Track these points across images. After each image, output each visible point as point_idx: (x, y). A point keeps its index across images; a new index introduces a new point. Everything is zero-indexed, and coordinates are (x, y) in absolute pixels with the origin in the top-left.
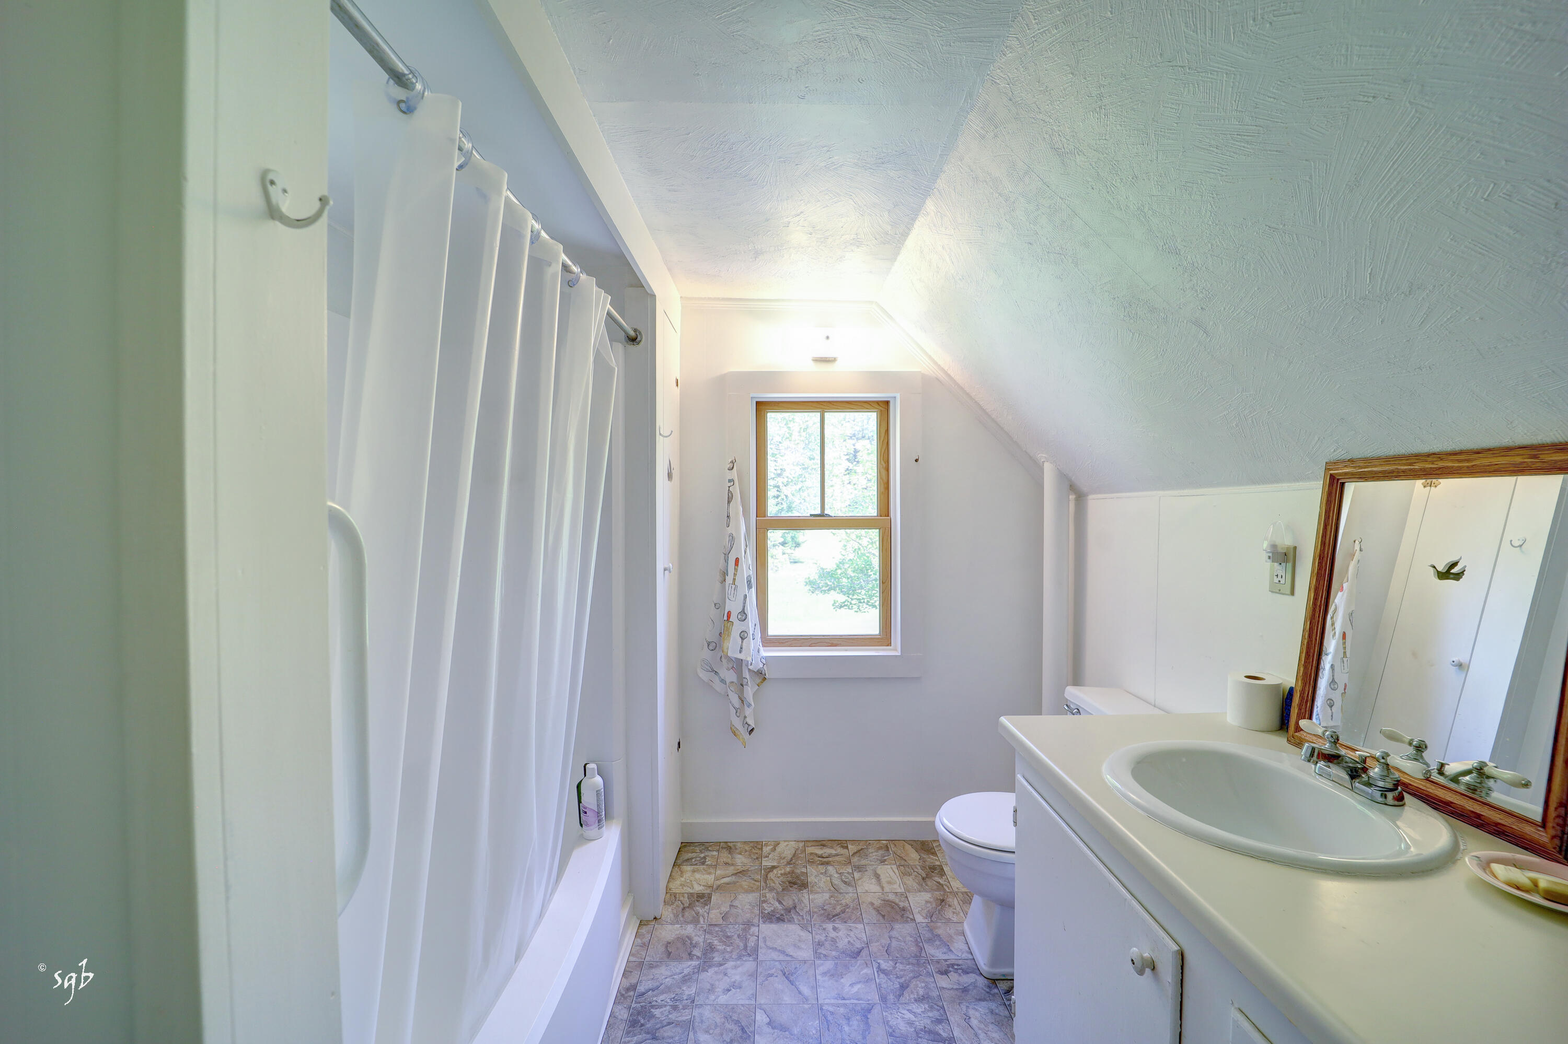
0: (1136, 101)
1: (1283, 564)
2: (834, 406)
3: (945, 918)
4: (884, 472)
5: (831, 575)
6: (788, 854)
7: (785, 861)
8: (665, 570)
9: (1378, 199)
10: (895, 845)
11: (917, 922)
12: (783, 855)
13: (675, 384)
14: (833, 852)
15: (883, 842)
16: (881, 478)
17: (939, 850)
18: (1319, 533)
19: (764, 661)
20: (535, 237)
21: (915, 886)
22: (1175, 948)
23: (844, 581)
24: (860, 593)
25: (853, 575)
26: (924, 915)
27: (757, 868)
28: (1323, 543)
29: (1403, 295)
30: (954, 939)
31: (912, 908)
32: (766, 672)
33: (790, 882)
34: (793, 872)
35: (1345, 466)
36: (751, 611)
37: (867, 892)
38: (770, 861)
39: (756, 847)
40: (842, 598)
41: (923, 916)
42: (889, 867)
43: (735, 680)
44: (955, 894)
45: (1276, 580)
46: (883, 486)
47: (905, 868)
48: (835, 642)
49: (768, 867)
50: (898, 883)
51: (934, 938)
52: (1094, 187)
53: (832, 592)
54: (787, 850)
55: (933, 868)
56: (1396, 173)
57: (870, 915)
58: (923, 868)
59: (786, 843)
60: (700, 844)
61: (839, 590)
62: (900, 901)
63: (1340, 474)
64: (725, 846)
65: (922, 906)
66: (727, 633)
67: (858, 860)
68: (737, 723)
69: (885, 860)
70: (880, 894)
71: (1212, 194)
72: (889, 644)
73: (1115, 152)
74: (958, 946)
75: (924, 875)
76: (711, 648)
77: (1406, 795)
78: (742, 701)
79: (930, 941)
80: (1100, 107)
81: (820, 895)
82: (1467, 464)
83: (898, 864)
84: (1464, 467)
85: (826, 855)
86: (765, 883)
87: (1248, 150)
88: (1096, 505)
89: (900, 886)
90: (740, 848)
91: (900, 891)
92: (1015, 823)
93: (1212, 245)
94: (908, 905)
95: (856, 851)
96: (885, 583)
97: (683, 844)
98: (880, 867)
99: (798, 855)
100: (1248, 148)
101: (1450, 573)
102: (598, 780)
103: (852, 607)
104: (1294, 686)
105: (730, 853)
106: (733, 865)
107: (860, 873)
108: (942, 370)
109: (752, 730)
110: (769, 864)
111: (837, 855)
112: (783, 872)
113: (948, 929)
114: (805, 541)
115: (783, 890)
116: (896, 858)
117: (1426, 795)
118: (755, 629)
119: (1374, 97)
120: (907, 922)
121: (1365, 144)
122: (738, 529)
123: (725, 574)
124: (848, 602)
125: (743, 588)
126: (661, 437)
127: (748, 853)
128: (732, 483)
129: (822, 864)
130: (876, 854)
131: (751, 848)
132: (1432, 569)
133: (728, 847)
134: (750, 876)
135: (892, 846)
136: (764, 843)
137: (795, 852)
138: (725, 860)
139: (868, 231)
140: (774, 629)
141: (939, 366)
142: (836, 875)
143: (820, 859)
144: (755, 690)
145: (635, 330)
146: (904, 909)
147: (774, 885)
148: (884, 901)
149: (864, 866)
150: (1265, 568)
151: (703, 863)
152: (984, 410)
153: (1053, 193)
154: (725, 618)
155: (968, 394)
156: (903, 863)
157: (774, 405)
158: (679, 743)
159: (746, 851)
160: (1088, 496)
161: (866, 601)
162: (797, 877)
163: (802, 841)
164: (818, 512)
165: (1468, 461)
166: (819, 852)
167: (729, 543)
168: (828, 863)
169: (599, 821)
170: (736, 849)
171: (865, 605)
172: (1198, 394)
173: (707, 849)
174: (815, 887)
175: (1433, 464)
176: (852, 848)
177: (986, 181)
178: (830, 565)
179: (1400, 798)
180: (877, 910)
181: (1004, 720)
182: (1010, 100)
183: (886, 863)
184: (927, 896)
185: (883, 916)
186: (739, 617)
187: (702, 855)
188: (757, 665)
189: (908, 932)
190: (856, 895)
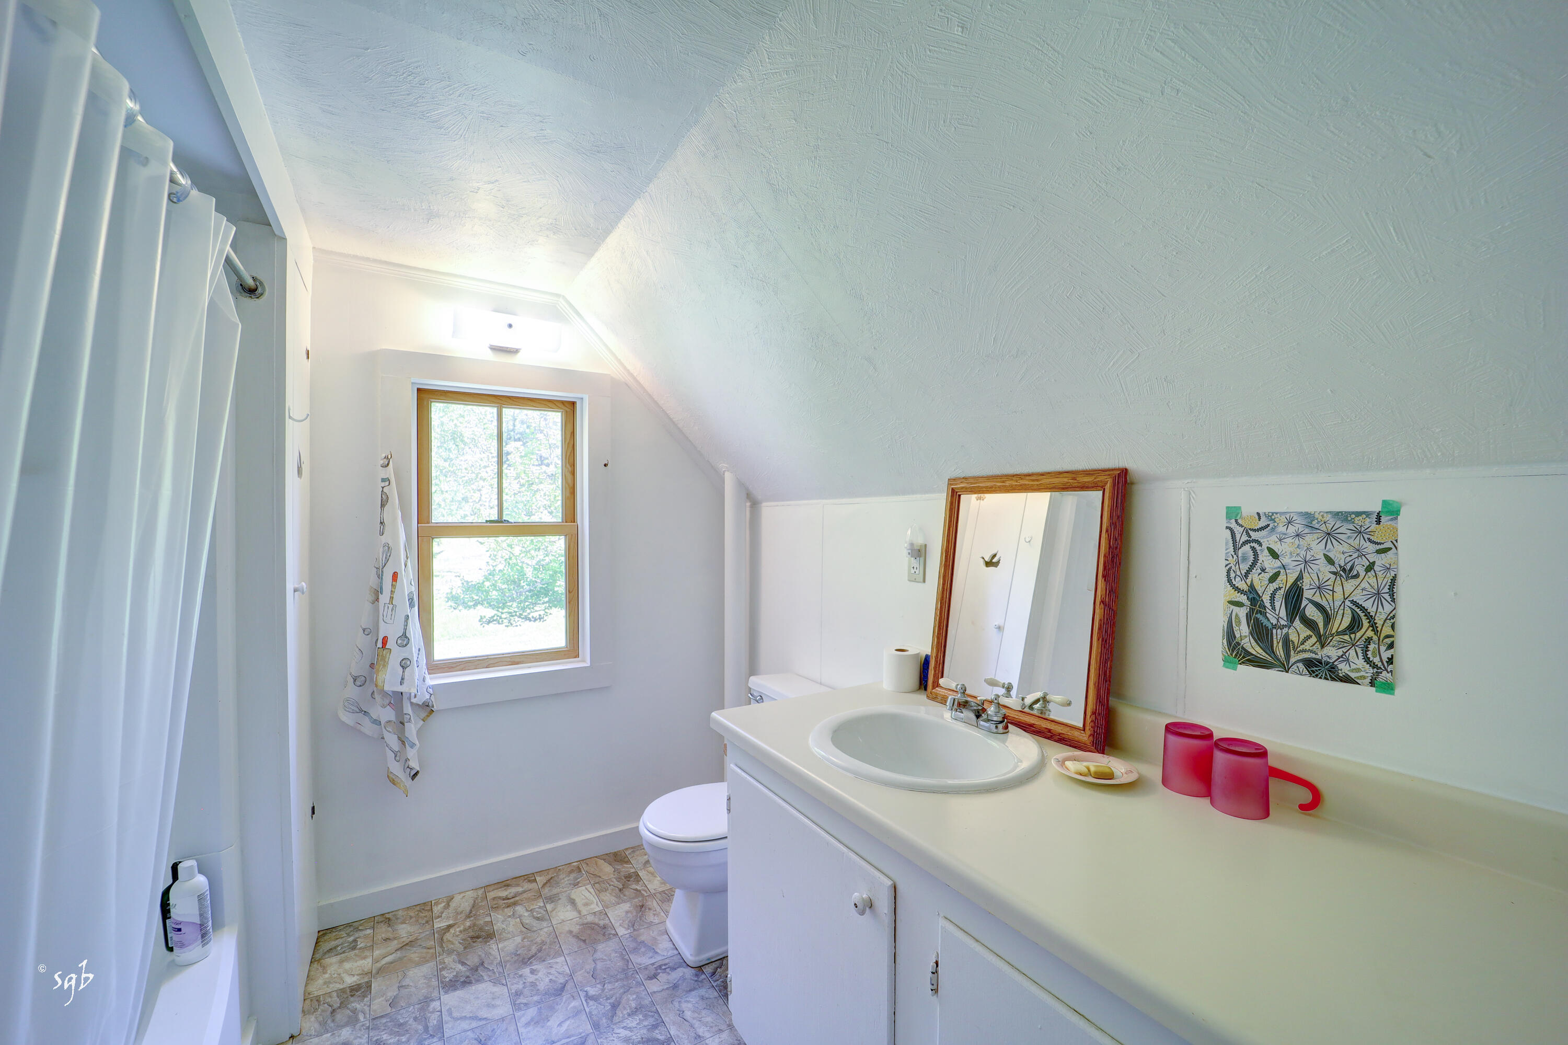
0: (846, 161)
1: (918, 559)
2: (515, 403)
3: (646, 922)
4: (569, 476)
5: (478, 588)
6: (466, 906)
7: (463, 916)
8: (295, 590)
9: (1006, 283)
10: (587, 864)
11: (619, 935)
12: (460, 910)
13: (305, 356)
14: (520, 889)
15: (573, 864)
16: (566, 482)
17: (632, 857)
18: (945, 533)
19: (431, 690)
20: (130, 120)
21: (613, 899)
22: (890, 883)
23: (494, 594)
24: (511, 606)
25: (503, 587)
26: (626, 926)
27: (428, 933)
28: (948, 541)
29: (1012, 357)
30: (658, 940)
31: (613, 923)
32: (434, 703)
33: (472, 938)
34: (474, 925)
35: (961, 482)
36: (414, 634)
37: (563, 921)
38: (444, 920)
39: (423, 909)
40: (489, 613)
41: (625, 928)
42: (584, 888)
43: (393, 718)
44: (652, 896)
45: (913, 571)
46: (568, 490)
47: (599, 885)
48: (517, 660)
49: (442, 928)
50: (595, 901)
51: (639, 945)
52: (801, 227)
53: (479, 607)
54: (463, 903)
55: (628, 877)
56: (1020, 266)
57: (568, 945)
58: (619, 879)
59: (462, 895)
60: (346, 927)
61: (487, 604)
62: (600, 920)
63: (958, 488)
64: (381, 919)
65: (623, 917)
66: (382, 663)
67: (549, 890)
68: (396, 769)
69: (578, 882)
70: (578, 919)
71: (895, 255)
72: (577, 656)
73: (822, 200)
74: (663, 946)
75: (621, 886)
76: (358, 683)
77: (1009, 725)
78: (403, 743)
79: (635, 950)
80: (815, 158)
81: (511, 941)
82: (1037, 483)
83: (592, 883)
84: (1035, 484)
85: (512, 895)
86: (440, 947)
87: (925, 225)
88: (770, 512)
89: (597, 904)
90: (403, 916)
91: (598, 909)
92: (729, 810)
93: (889, 296)
94: (609, 921)
95: (545, 882)
96: (572, 592)
97: (321, 933)
98: (573, 891)
99: (478, 904)
100: (925, 223)
101: (991, 563)
102: (201, 879)
103: (502, 621)
104: (930, 654)
105: (389, 925)
106: (395, 938)
107: (553, 904)
108: (631, 375)
109: (416, 774)
110: (443, 925)
111: (524, 892)
112: (462, 928)
113: (651, 933)
114: (442, 552)
115: (465, 948)
116: (590, 877)
117: (1019, 722)
118: (419, 654)
119: (1014, 206)
120: (610, 939)
121: (1004, 240)
122: (395, 536)
123: (377, 593)
124: (498, 616)
125: (403, 608)
126: (290, 420)
127: (413, 919)
128: (387, 483)
129: (508, 907)
130: (567, 878)
131: (416, 913)
132: (982, 559)
133: (387, 920)
134: (421, 945)
135: (584, 866)
136: (433, 902)
137: (475, 902)
138: (383, 935)
139: (569, 220)
140: (442, 652)
141: (628, 371)
142: (526, 914)
143: (505, 901)
144: (419, 726)
145: (254, 279)
146: (605, 927)
147: (452, 946)
148: (583, 924)
149: (557, 895)
150: (904, 560)
151: (354, 948)
152: (671, 420)
153: (763, 224)
154: (380, 645)
155: (656, 402)
156: (597, 880)
157: (441, 395)
158: (313, 808)
159: (411, 917)
160: (761, 503)
161: (518, 614)
162: (481, 929)
163: (482, 888)
164: (494, 517)
165: (1037, 480)
166: (503, 893)
167: (383, 554)
168: (515, 904)
169: (203, 936)
170: (397, 919)
171: (517, 619)
172: (863, 419)
173: (357, 929)
174: (504, 934)
175: (1017, 482)
176: (541, 880)
177: (700, 198)
178: (476, 577)
179: (1006, 727)
180: (577, 937)
181: (714, 714)
182: (735, 127)
183: (580, 885)
184: (626, 906)
185: (584, 941)
186: (399, 642)
187: (351, 939)
188: (423, 697)
189: (612, 948)
190: (551, 928)
